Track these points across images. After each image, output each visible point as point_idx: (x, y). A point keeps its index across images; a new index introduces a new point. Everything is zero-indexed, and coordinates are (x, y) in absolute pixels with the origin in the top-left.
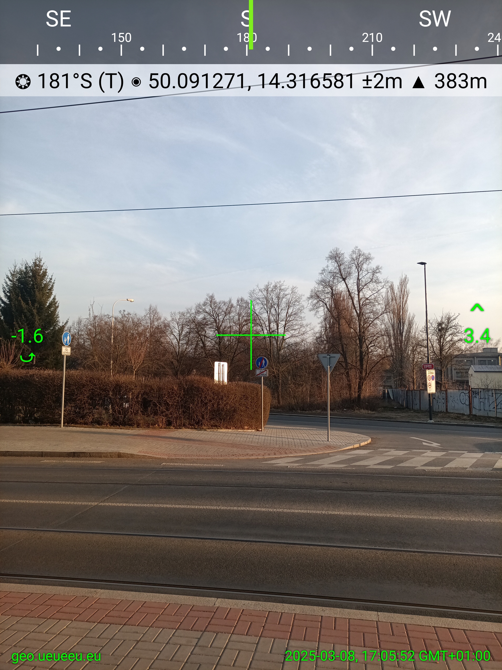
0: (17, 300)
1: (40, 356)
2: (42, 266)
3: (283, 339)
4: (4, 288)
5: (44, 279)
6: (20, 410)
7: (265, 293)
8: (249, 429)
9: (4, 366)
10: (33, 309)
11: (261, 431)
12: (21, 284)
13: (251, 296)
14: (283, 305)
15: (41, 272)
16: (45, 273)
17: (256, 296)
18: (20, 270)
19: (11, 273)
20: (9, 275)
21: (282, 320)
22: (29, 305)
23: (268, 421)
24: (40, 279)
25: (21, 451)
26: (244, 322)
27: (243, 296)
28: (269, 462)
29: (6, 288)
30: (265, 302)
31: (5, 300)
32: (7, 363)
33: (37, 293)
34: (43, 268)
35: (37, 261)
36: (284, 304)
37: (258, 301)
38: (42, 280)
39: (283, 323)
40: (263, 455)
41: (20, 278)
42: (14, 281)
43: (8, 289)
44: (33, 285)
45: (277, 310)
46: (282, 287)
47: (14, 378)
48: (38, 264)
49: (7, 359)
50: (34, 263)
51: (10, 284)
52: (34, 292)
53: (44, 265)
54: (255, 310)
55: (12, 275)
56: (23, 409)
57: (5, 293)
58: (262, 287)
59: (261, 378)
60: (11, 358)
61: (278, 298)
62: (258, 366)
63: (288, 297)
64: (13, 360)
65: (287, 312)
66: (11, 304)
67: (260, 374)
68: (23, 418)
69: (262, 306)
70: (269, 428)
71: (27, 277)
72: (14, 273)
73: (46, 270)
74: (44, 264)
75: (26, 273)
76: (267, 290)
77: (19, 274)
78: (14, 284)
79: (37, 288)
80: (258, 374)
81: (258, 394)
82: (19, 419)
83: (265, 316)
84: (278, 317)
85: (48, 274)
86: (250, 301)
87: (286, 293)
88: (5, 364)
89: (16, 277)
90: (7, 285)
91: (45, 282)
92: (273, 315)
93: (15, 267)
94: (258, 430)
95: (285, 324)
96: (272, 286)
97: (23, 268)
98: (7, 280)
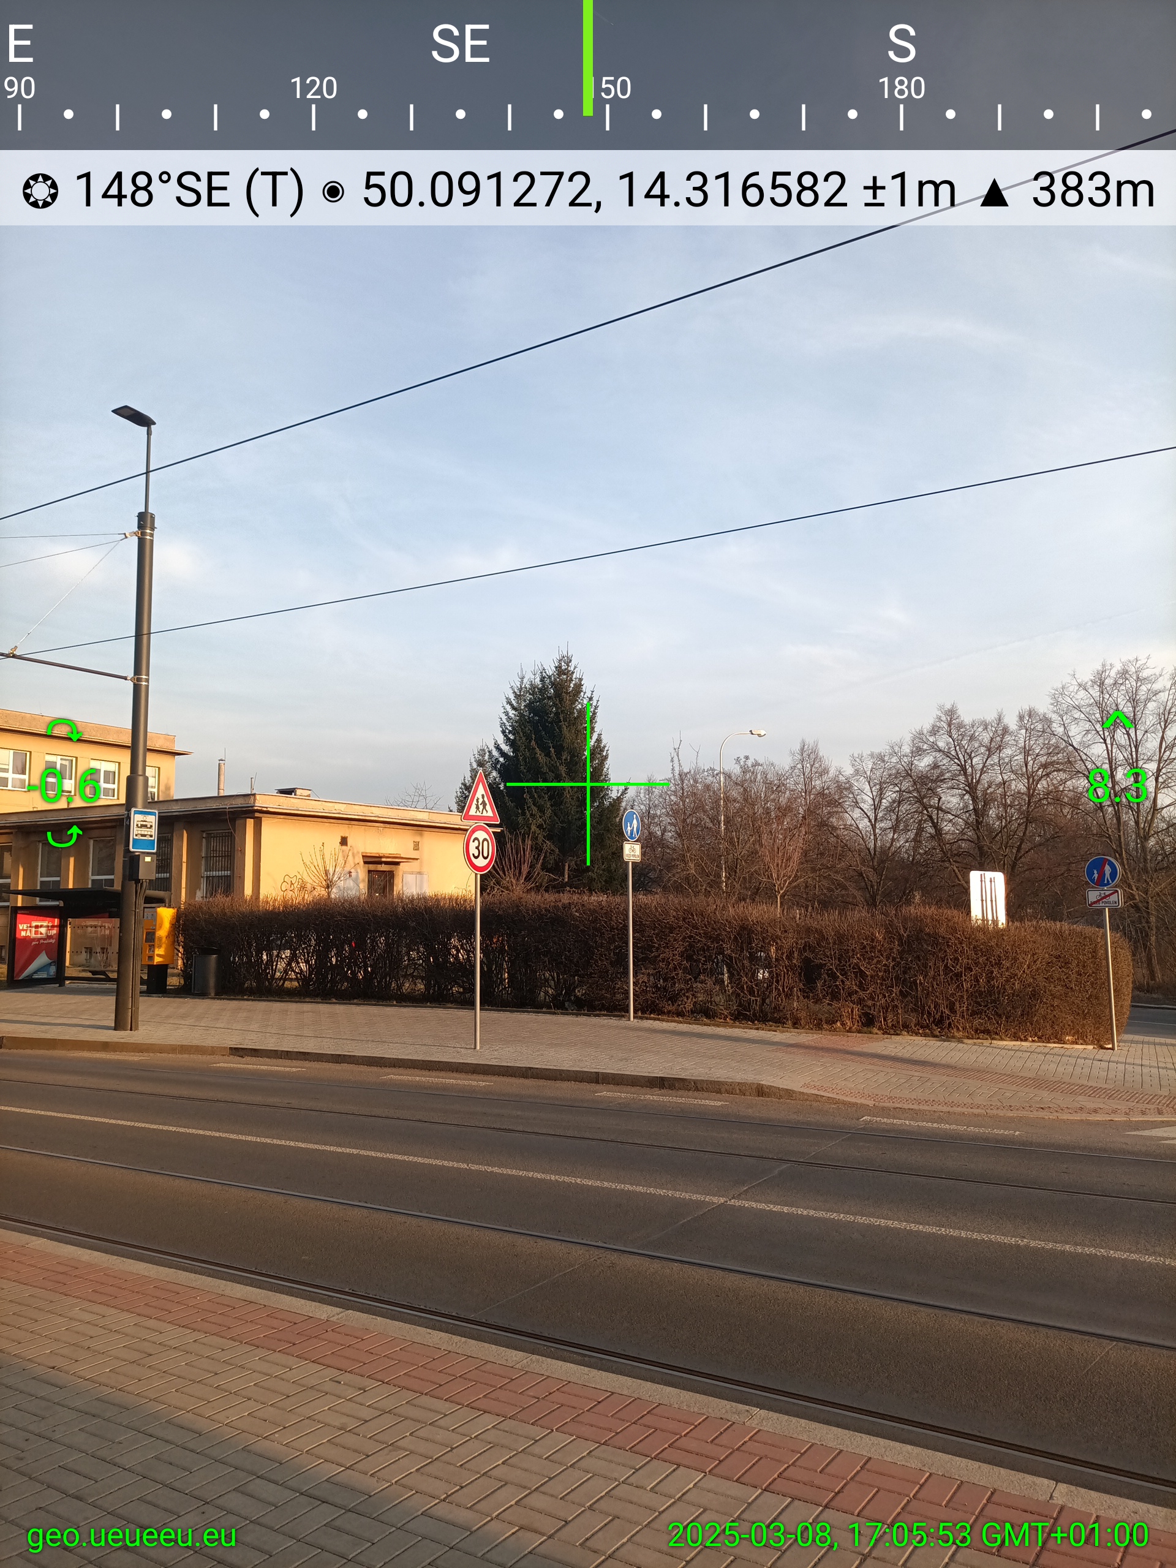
0: (528, 747)
1: (576, 865)
2: (573, 673)
3: (1155, 809)
4: (502, 724)
5: (577, 701)
6: (547, 980)
7: (1095, 692)
8: (1077, 1044)
9: (512, 885)
10: (558, 764)
11: (1113, 1049)
12: (535, 715)
13: (1056, 703)
14: (1149, 718)
15: (572, 685)
16: (579, 687)
17: (1069, 700)
18: (531, 685)
19: (514, 692)
20: (512, 697)
21: (1150, 760)
22: (550, 757)
23: (1128, 1024)
24: (570, 700)
25: (555, 1068)
26: (1039, 769)
27: (1032, 706)
28: (1146, 1133)
29: (507, 724)
30: (1098, 716)
31: (505, 748)
32: (518, 879)
33: (565, 730)
34: (574, 676)
35: (563, 664)
36: (1151, 717)
37: (1077, 714)
38: (574, 703)
39: (1153, 766)
40: (1127, 1114)
41: (531, 702)
42: (521, 710)
43: (510, 726)
44: (557, 714)
45: (1133, 735)
46: (1144, 674)
47: (534, 912)
48: (565, 669)
49: (517, 871)
50: (556, 667)
51: (513, 716)
52: (560, 728)
53: (576, 671)
54: (1068, 737)
55: (517, 697)
56: (554, 980)
57: (505, 736)
58: (1086, 676)
59: (1101, 912)
60: (525, 869)
61: (1134, 701)
62: (1093, 881)
63: (1163, 697)
64: (529, 873)
65: (1163, 738)
66: (516, 756)
67: (1098, 901)
68: (555, 998)
69: (1088, 726)
70: (1132, 1042)
71: (545, 699)
72: (520, 692)
73: (581, 680)
74: (575, 667)
75: (543, 690)
76: (1102, 684)
77: (530, 694)
78: (521, 715)
79: (565, 720)
80: (1095, 903)
81: (1096, 954)
82: (545, 998)
83: (1098, 750)
84: (1137, 751)
85: (584, 688)
86: (1054, 717)
87: (1157, 686)
88: (514, 882)
89: (525, 701)
90: (509, 718)
91: (580, 706)
92: (1119, 747)
93: (522, 678)
94: (1102, 1048)
95: (1159, 770)
96: (1113, 673)
97: (538, 681)
98: (508, 707)
